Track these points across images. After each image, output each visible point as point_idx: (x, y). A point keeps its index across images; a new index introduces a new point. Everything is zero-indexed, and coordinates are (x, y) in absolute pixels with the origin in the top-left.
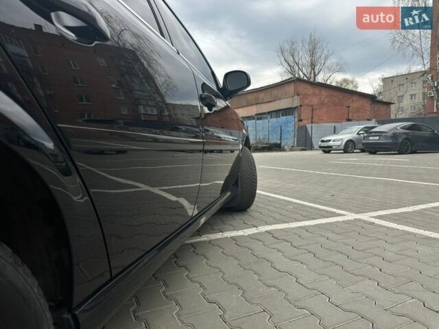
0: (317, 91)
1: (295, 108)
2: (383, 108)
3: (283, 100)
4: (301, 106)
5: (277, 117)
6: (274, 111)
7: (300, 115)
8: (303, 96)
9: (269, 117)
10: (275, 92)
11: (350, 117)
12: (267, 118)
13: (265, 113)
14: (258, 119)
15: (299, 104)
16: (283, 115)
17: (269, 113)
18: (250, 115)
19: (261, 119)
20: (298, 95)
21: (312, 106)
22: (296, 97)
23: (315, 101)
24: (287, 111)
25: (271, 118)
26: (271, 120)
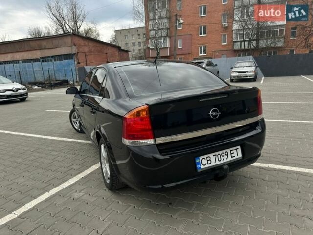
0: (86, 42)
1: (74, 54)
2: (125, 54)
3: (63, 48)
4: (78, 53)
5: (60, 60)
6: (57, 56)
7: (78, 59)
8: (79, 46)
9: (53, 60)
10: (55, 41)
11: (108, 61)
12: (51, 61)
13: (49, 57)
14: (43, 61)
15: (76, 52)
16: (65, 59)
17: (52, 57)
18: (34, 58)
19: (46, 61)
20: (75, 45)
21: (85, 53)
22: (74, 46)
23: (86, 49)
24: (68, 56)
25: (55, 60)
26: (54, 62)
